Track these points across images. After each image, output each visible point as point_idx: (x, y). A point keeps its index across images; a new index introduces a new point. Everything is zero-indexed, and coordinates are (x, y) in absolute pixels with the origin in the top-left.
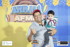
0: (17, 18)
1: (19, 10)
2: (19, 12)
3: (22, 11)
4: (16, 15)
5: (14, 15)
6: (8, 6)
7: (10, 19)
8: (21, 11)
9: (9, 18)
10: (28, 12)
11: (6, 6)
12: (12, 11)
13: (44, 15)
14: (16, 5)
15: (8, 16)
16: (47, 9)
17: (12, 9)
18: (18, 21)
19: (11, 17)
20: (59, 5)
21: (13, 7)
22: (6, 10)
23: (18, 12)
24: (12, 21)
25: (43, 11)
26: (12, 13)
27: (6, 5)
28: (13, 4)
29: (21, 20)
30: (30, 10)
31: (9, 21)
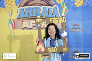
0: (25, 24)
1: (29, 14)
2: (28, 16)
3: (33, 14)
4: (24, 20)
5: (21, 20)
6: (12, 8)
7: (16, 25)
8: (31, 15)
9: (15, 24)
10: (41, 16)
11: (10, 8)
12: (19, 14)
14: (24, 6)
15: (14, 21)
16: (67, 12)
17: (18, 11)
18: (26, 28)
19: (17, 23)
20: (84, 6)
21: (20, 9)
22: (10, 13)
24: (19, 29)
25: (61, 15)
27: (10, 6)
28: (19, 6)
29: (31, 27)
30: (43, 13)
31: (14, 28)
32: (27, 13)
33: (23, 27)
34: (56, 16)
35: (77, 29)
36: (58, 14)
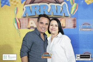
0: (32, 23)
1: (35, 12)
3: (40, 12)
4: (30, 19)
5: (27, 19)
6: (18, 6)
7: (21, 25)
8: (38, 13)
9: (20, 23)
10: (49, 14)
11: (15, 5)
12: (25, 12)
13: (73, 19)
15: (19, 20)
16: (77, 10)
17: (23, 9)
19: (23, 22)
21: (26, 7)
22: (15, 11)
23: (33, 14)
24: (25, 28)
25: (70, 13)
26: (24, 16)
30: (51, 11)
31: (19, 28)
32: (33, 11)
33: (29, 26)
34: (64, 14)
35: (87, 28)
36: (67, 12)
